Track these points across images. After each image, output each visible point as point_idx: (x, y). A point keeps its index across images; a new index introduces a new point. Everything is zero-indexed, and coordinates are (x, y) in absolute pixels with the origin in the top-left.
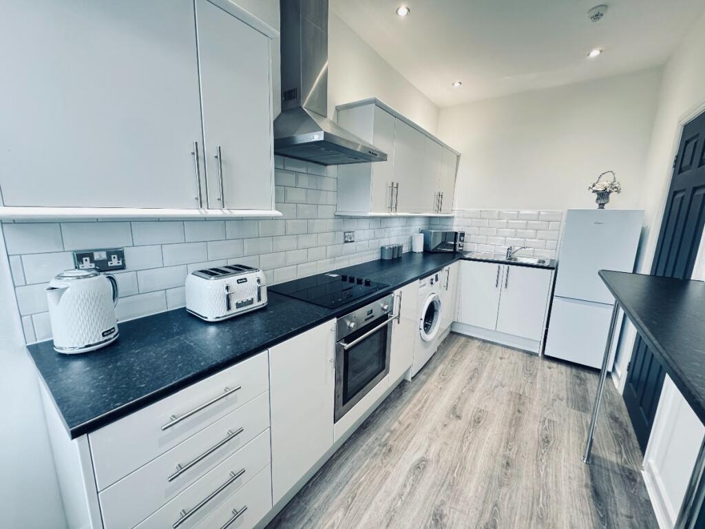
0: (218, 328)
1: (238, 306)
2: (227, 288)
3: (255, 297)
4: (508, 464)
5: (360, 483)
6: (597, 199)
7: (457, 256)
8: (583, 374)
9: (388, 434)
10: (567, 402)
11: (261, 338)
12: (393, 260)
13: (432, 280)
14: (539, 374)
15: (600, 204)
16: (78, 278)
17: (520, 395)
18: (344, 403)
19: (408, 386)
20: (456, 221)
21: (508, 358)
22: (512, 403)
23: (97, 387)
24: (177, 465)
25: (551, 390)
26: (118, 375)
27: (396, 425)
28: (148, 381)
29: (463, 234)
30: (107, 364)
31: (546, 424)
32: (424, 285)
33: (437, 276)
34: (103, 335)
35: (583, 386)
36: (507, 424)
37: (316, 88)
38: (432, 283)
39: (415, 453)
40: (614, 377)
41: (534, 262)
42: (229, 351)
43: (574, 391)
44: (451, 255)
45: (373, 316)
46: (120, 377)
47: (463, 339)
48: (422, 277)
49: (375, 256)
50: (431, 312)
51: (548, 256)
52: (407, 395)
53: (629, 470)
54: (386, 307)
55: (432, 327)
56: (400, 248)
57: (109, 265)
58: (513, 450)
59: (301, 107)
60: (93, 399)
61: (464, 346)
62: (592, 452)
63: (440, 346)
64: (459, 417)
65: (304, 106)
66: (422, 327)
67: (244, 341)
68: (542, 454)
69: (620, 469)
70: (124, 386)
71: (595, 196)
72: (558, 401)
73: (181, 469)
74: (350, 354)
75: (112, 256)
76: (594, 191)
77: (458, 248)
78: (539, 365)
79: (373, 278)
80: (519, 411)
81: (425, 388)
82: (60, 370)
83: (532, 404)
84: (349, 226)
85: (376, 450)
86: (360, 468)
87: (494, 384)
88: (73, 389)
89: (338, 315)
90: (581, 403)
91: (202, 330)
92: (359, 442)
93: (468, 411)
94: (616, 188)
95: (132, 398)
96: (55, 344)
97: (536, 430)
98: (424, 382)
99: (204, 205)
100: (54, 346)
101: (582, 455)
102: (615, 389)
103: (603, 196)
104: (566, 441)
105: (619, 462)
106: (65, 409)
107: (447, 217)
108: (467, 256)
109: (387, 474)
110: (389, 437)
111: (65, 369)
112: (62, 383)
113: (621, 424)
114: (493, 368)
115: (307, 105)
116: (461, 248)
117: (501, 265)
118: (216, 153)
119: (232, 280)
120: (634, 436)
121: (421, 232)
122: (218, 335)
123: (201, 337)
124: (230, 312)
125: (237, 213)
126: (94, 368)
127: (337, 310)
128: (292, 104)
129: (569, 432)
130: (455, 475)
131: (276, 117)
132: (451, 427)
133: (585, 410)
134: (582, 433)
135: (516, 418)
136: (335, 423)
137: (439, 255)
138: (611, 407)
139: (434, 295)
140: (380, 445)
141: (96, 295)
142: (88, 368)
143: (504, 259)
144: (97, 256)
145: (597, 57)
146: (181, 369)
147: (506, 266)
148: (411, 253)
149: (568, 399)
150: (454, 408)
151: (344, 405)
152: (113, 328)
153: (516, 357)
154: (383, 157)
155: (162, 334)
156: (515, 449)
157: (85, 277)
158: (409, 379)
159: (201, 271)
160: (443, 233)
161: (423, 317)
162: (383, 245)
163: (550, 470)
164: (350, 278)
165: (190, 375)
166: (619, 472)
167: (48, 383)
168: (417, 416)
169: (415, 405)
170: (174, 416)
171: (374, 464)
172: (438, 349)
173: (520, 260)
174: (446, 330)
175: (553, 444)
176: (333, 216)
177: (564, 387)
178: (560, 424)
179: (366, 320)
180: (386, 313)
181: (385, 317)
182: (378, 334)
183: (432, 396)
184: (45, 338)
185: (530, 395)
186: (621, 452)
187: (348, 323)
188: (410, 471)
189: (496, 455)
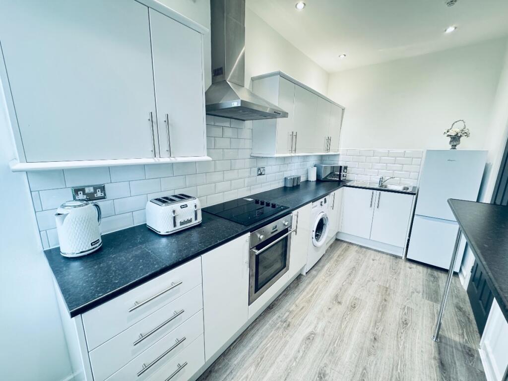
0: (168, 239)
1: (182, 224)
2: (174, 212)
3: (193, 217)
4: (375, 339)
5: (267, 348)
6: (450, 142)
7: (341, 183)
8: (436, 273)
9: (287, 313)
10: (423, 294)
11: (196, 247)
12: (293, 187)
13: (322, 202)
14: (402, 272)
15: (453, 146)
16: (75, 207)
17: (387, 288)
18: (256, 292)
19: (303, 279)
20: (341, 157)
21: (379, 260)
22: (380, 294)
23: (87, 281)
24: (139, 334)
25: (411, 285)
26: (101, 273)
27: (293, 307)
28: (120, 278)
29: (346, 168)
30: (94, 265)
31: (406, 310)
32: (316, 206)
33: (325, 199)
34: (92, 245)
35: (435, 283)
36: (376, 309)
37: (236, 67)
38: (321, 205)
39: (307, 328)
40: (460, 276)
41: (400, 188)
42: (174, 257)
43: (428, 286)
44: (337, 183)
45: (276, 230)
46: (102, 275)
47: (345, 245)
48: (313, 201)
49: (281, 185)
50: (321, 226)
51: (410, 184)
52: (302, 286)
53: (469, 348)
54: (286, 224)
55: (321, 236)
56: (298, 178)
57: (96, 196)
58: (379, 328)
59: (225, 81)
60: (85, 290)
61: (346, 250)
62: (440, 333)
63: (328, 250)
64: (339, 303)
65: (228, 79)
66: (314, 237)
67: (184, 250)
68: (402, 333)
69: (461, 347)
70: (105, 281)
71: (449, 139)
72: (416, 294)
73: (143, 337)
74: (260, 257)
75: (98, 190)
76: (448, 136)
77: (342, 178)
78: (403, 265)
79: (278, 202)
80: (385, 300)
81: (315, 280)
82: (64, 269)
83: (396, 295)
84: (261, 164)
85: (278, 325)
86: (267, 337)
87: (367, 279)
88: (72, 283)
89: (251, 231)
90: (434, 296)
91: (157, 241)
92: (266, 319)
93: (347, 299)
94: (465, 133)
95: (109, 290)
96: (61, 250)
97: (398, 314)
98: (315, 276)
99: (157, 155)
100: (60, 252)
101: (433, 335)
102: (461, 285)
103: (455, 139)
104: (420, 324)
105: (461, 342)
106: (67, 296)
107: (335, 155)
108: (348, 184)
109: (286, 343)
110: (288, 315)
111: (67, 268)
112: (65, 278)
113: (464, 313)
114: (367, 267)
115: (231, 79)
116: (345, 178)
117: (375, 191)
118: (165, 119)
119: (176, 206)
120: (474, 322)
121: (315, 166)
122: (167, 245)
123: (156, 246)
124: (176, 228)
125: (180, 160)
126: (85, 268)
127: (251, 227)
128: (219, 78)
129: (423, 318)
130: (336, 345)
131: (206, 90)
132: (333, 310)
133: (436, 301)
134: (433, 319)
135: (383, 305)
136: (249, 305)
137: (328, 183)
138: (457, 299)
139: (322, 214)
140: (281, 321)
141: (87, 218)
142: (82, 268)
143: (377, 186)
144: (87, 191)
145: (452, 33)
146: (142, 269)
147: (378, 192)
148: (307, 181)
149: (423, 291)
150: (337, 296)
151: (255, 293)
152: (98, 240)
153: (385, 259)
154: (285, 115)
155: (130, 244)
156: (381, 328)
157: (80, 206)
158: (304, 274)
159: (156, 199)
160: (331, 167)
161: (315, 230)
162: (286, 176)
163: (407, 345)
164: (261, 202)
165: (147, 275)
166: (460, 349)
167: (56, 278)
168: (309, 301)
169: (308, 293)
170: (137, 302)
171: (276, 335)
172: (326, 252)
173: (390, 187)
174: (333, 238)
175: (411, 325)
176: (249, 157)
177: (421, 283)
178: (416, 311)
179: (272, 233)
180: (287, 227)
181: (286, 231)
182: (281, 242)
183: (320, 287)
184: (54, 246)
185: (394, 288)
186: (463, 334)
187: (259, 235)
188: (303, 341)
189: (367, 332)
